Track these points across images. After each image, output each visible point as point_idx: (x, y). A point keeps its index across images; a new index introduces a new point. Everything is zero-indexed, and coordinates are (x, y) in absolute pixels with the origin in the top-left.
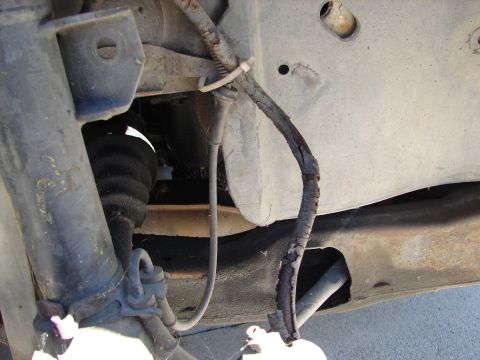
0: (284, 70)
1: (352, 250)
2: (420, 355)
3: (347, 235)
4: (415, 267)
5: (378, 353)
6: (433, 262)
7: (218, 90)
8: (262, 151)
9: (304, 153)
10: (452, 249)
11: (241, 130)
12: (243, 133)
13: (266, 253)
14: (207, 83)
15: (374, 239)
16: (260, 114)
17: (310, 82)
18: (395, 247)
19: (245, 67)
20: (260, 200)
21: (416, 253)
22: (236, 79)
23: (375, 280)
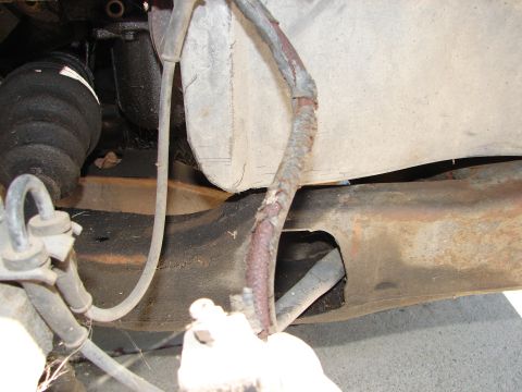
1: (351, 236)
2: (417, 385)
3: (345, 215)
4: (430, 264)
5: (367, 382)
6: (454, 259)
9: (298, 68)
10: (479, 242)
11: (210, 48)
13: (235, 234)
15: (379, 223)
18: (407, 236)
20: (230, 153)
21: (433, 246)
23: (377, 278)
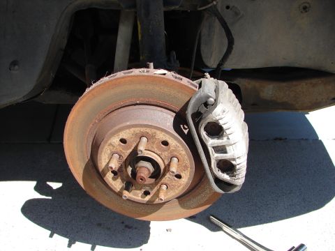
0: (228, 7)
1: (244, 86)
3: (243, 79)
6: (277, 98)
7: (204, 10)
8: (215, 37)
12: (210, 29)
14: (200, 7)
16: (217, 21)
17: (237, 14)
18: (262, 88)
19: (215, 3)
22: (211, 7)
